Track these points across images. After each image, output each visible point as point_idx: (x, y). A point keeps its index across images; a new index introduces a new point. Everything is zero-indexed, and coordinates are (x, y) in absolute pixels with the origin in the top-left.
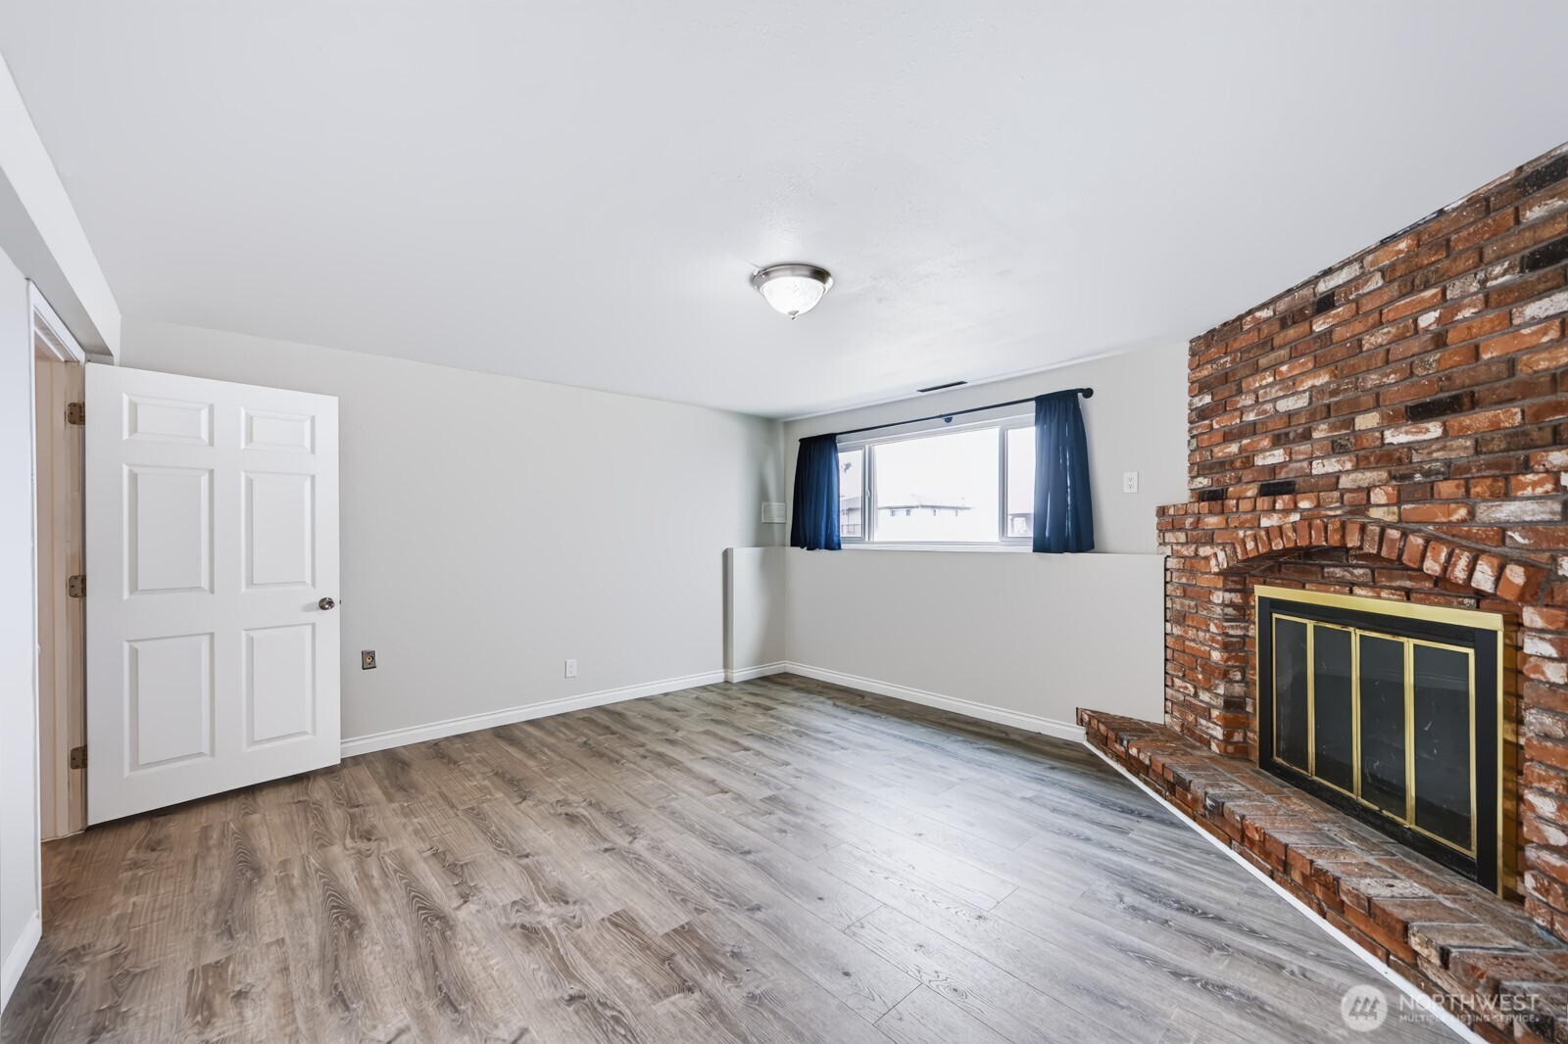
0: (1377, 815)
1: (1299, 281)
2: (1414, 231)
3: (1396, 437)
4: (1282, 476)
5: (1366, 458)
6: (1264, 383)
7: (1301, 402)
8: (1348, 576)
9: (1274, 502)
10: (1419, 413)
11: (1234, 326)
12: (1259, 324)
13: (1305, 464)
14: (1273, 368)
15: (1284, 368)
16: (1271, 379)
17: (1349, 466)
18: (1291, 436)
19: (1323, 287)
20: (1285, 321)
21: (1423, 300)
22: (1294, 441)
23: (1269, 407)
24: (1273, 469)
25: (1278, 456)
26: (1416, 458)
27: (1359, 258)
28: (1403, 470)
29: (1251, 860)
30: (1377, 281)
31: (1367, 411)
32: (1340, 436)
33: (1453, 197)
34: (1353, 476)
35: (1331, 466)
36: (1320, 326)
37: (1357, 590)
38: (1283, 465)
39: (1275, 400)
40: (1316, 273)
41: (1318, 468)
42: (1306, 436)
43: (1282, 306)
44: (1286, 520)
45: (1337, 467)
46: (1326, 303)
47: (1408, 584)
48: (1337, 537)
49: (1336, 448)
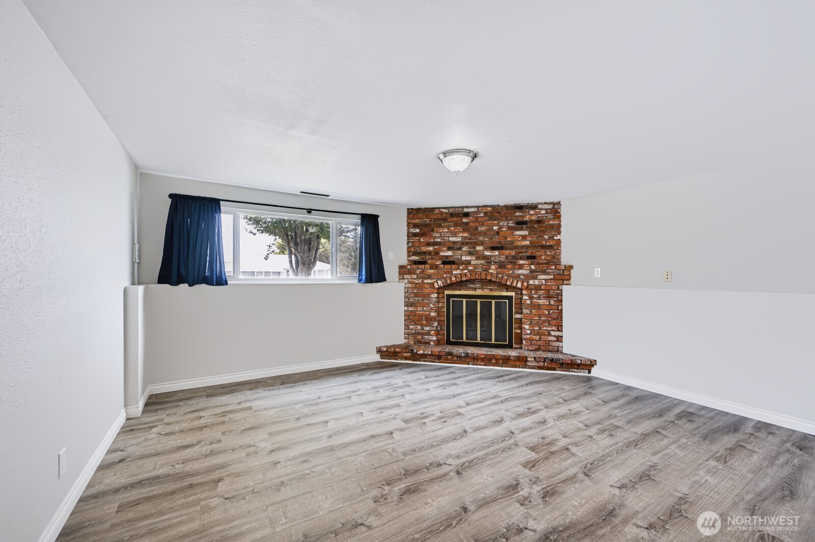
0: (485, 343)
1: (458, 206)
2: (493, 207)
3: (487, 253)
4: (451, 259)
5: (479, 257)
6: (444, 231)
7: (459, 239)
8: (475, 286)
9: (459, 267)
10: (493, 248)
11: (432, 210)
12: (442, 213)
13: (459, 257)
14: (448, 228)
15: (452, 228)
16: (447, 230)
17: (474, 259)
18: (455, 248)
19: (465, 210)
20: (452, 215)
21: (494, 223)
22: (456, 249)
23: (446, 238)
24: (447, 257)
25: (450, 253)
26: (492, 259)
27: (478, 207)
28: (489, 261)
29: (477, 365)
30: (482, 215)
31: (480, 245)
32: (472, 251)
33: (502, 204)
34: (475, 261)
35: (468, 258)
36: (465, 220)
37: (477, 290)
38: (451, 256)
39: (448, 237)
40: (465, 206)
41: (464, 258)
42: (460, 249)
43: (451, 210)
44: (463, 272)
45: (471, 259)
46: (467, 215)
47: (491, 287)
48: (484, 277)
49: (470, 254)
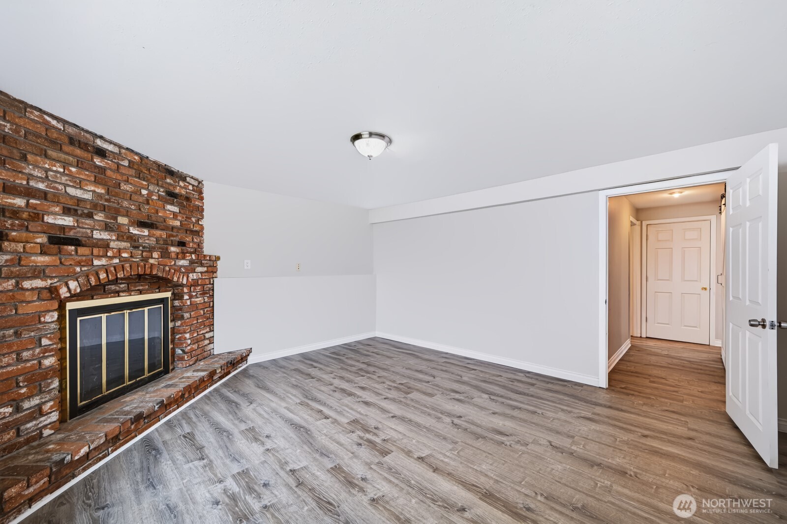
1: (86, 127)
2: (142, 157)
3: (134, 231)
4: (71, 234)
5: (123, 236)
6: (54, 169)
7: (88, 196)
8: (118, 289)
10: (142, 225)
12: (48, 127)
13: (89, 231)
14: (65, 165)
15: (73, 169)
16: (62, 170)
17: (114, 238)
18: (79, 212)
19: (99, 142)
20: (72, 141)
21: (142, 184)
22: (81, 216)
23: (60, 187)
24: (63, 228)
25: (68, 221)
26: (140, 241)
27: (120, 147)
28: (136, 244)
30: (126, 163)
31: (123, 216)
32: (111, 223)
33: (153, 157)
34: (116, 243)
35: (105, 236)
36: (98, 161)
37: (121, 294)
38: (71, 228)
39: (66, 185)
40: (99, 133)
41: (97, 235)
42: (90, 216)
43: (70, 130)
45: (109, 237)
46: (101, 153)
47: (141, 288)
49: (107, 228)
